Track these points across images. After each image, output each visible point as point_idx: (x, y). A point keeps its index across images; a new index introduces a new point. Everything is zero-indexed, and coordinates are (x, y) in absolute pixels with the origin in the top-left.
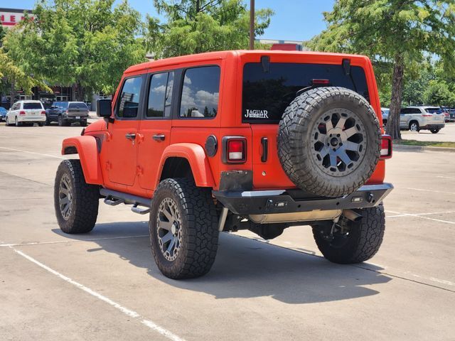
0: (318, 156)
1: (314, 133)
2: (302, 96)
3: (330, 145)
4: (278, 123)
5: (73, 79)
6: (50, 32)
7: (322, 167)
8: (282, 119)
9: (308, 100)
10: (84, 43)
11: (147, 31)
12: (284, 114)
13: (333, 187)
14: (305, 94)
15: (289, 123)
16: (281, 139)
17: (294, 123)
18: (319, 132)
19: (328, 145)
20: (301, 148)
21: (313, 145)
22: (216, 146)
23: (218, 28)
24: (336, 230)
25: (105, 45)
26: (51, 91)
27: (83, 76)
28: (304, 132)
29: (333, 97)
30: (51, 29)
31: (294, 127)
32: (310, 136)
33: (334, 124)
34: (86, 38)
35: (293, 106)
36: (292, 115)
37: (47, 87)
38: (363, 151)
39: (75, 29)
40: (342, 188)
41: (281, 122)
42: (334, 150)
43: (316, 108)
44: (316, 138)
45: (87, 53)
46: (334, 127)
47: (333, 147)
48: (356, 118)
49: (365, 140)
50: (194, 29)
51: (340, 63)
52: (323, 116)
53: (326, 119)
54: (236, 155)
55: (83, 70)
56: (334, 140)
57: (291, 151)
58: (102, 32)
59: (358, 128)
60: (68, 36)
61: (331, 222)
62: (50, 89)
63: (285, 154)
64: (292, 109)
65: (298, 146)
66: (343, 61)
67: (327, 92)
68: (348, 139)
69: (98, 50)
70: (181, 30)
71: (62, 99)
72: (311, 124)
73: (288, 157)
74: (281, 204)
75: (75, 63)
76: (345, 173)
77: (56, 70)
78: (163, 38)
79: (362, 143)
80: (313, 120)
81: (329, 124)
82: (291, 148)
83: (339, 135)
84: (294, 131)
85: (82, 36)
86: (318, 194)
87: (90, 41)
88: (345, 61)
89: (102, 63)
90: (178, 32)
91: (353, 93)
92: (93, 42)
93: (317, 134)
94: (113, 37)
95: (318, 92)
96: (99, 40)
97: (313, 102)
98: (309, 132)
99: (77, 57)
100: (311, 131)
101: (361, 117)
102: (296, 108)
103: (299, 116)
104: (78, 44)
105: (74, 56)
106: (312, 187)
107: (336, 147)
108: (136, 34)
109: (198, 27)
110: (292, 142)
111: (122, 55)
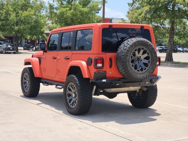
0: (132, 65)
1: (131, 56)
2: (126, 41)
3: (137, 61)
4: (116, 52)
5: (14, 33)
6: (3, 11)
7: (134, 70)
8: (118, 51)
9: (128, 43)
10: (19, 16)
11: (48, 10)
12: (119, 49)
13: (139, 78)
14: (127, 41)
15: (121, 52)
16: (117, 58)
17: (123, 52)
18: (133, 56)
19: (136, 61)
20: (126, 62)
21: (130, 61)
22: (92, 62)
23: (82, 9)
24: (138, 95)
25: (28, 17)
26: (4, 38)
27: (18, 31)
28: (127, 56)
29: (138, 42)
30: (3, 10)
31: (123, 54)
32: (129, 58)
33: (139, 53)
34: (20, 14)
35: (122, 45)
36: (122, 49)
37: (2, 36)
38: (150, 63)
39: (15, 10)
40: (142, 78)
41: (118, 52)
42: (139, 63)
43: (132, 46)
44: (132, 58)
45: (20, 21)
46: (139, 54)
47: (138, 62)
48: (147, 50)
49: (151, 59)
50: (71, 9)
51: (140, 28)
52: (134, 49)
53: (136, 50)
54: (100, 65)
55: (19, 28)
56: (139, 59)
57: (122, 63)
58: (27, 11)
59: (148, 54)
60: (11, 13)
61: (136, 91)
62: (3, 37)
63: (119, 64)
64: (122, 47)
65: (124, 61)
66: (141, 27)
67: (136, 40)
68: (144, 58)
69: (25, 19)
70: (64, 10)
71: (8, 42)
72: (130, 52)
73: (120, 66)
74: (118, 84)
75: (15, 25)
76: (143, 72)
77: (6, 28)
78: (56, 14)
79: (150, 60)
80: (131, 51)
81: (137, 52)
82: (122, 62)
83: (140, 57)
84: (123, 56)
85: (18, 13)
86: (132, 80)
87: (22, 15)
88: (142, 27)
89: (27, 25)
90: (63, 11)
91: (146, 40)
92: (23, 16)
93: (132, 56)
94: (32, 13)
95: (132, 40)
96: (26, 15)
97: (130, 44)
98: (129, 56)
99: (16, 23)
100: (130, 55)
101: (149, 50)
102: (124, 46)
103: (125, 49)
104: (16, 17)
105: (14, 22)
106: (130, 77)
107: (139, 62)
108: (42, 12)
109: (73, 8)
110: (122, 60)
111: (36, 22)
